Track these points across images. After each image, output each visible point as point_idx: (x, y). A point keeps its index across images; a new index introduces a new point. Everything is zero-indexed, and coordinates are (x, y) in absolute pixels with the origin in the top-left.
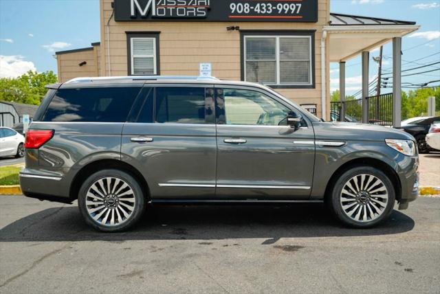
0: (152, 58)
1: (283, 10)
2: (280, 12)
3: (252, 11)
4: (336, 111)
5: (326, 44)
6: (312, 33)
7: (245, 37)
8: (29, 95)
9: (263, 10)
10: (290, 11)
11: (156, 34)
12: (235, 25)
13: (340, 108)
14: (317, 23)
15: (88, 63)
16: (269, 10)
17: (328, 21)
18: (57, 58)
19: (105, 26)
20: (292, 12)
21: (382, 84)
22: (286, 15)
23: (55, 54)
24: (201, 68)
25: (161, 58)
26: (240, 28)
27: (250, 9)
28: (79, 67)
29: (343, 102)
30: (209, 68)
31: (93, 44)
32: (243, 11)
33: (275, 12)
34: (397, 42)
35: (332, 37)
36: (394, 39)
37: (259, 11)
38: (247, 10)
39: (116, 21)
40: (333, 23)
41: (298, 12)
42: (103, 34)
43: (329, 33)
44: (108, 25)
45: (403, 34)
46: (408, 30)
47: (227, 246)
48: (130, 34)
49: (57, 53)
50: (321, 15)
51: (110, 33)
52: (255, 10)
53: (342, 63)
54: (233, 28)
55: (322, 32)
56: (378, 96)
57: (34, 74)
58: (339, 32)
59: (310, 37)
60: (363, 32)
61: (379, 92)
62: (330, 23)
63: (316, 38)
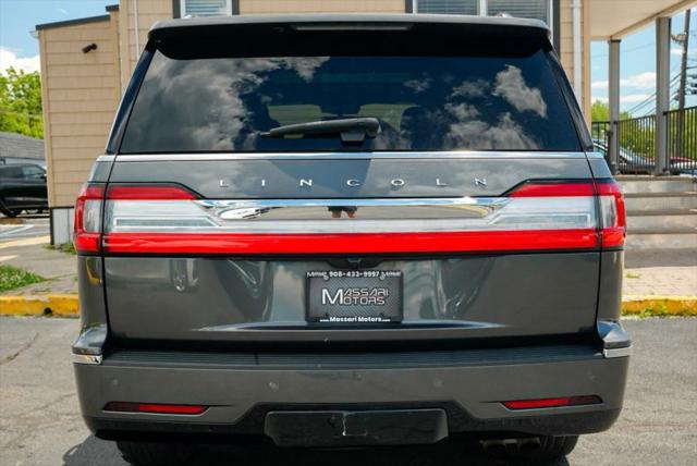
4: (602, 140)
5: (582, 1)
8: (8, 113)
13: (609, 134)
15: (101, 47)
18: (39, 37)
21: (688, 86)
23: (34, 29)
28: (83, 55)
29: (615, 123)
31: (108, 9)
49: (39, 28)
53: (614, 42)
56: (681, 110)
57: (18, 73)
61: (682, 102)
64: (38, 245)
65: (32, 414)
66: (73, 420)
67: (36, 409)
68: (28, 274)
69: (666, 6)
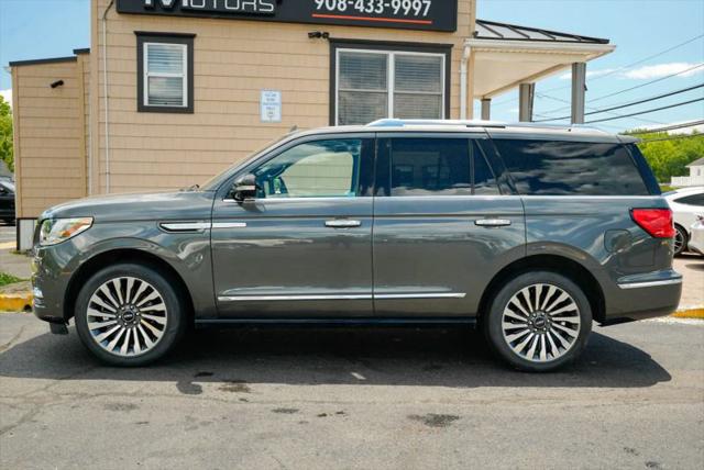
0: (181, 79)
1: (402, 10)
2: (395, 13)
3: (350, 8)
5: (468, 68)
6: (447, 49)
7: (338, 50)
9: (369, 8)
10: (412, 11)
11: (188, 38)
12: (322, 29)
14: (456, 33)
15: (67, 83)
16: (378, 8)
17: (472, 31)
18: (12, 73)
19: (100, 19)
20: (416, 14)
22: (406, 17)
23: (8, 65)
24: (264, 99)
25: (196, 79)
26: (331, 36)
27: (348, 5)
28: (51, 90)
30: (278, 99)
31: (76, 51)
32: (336, 8)
33: (388, 11)
34: (578, 70)
35: (478, 57)
36: (575, 65)
37: (362, 8)
38: (342, 6)
39: (120, 13)
40: (479, 35)
41: (425, 14)
42: (96, 33)
43: (474, 50)
44: (105, 18)
45: (588, 57)
46: (598, 52)
47: (325, 415)
48: (142, 36)
49: (12, 64)
50: (462, 20)
51: (107, 32)
52: (356, 7)
53: (486, 101)
54: (318, 35)
55: (463, 50)
58: (489, 50)
59: (443, 56)
60: (528, 52)
62: (475, 35)
63: (453, 58)
64: (6, 250)
65: (35, 394)
66: (74, 399)
67: (38, 390)
68: (6, 276)
69: (527, 75)
